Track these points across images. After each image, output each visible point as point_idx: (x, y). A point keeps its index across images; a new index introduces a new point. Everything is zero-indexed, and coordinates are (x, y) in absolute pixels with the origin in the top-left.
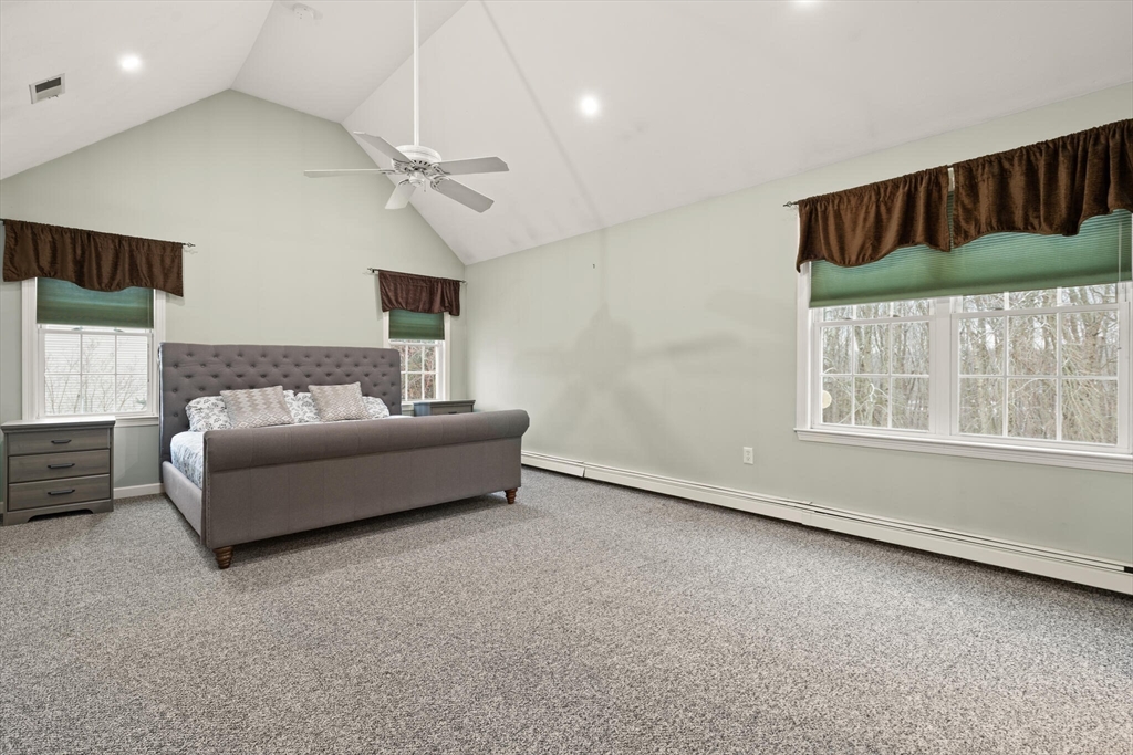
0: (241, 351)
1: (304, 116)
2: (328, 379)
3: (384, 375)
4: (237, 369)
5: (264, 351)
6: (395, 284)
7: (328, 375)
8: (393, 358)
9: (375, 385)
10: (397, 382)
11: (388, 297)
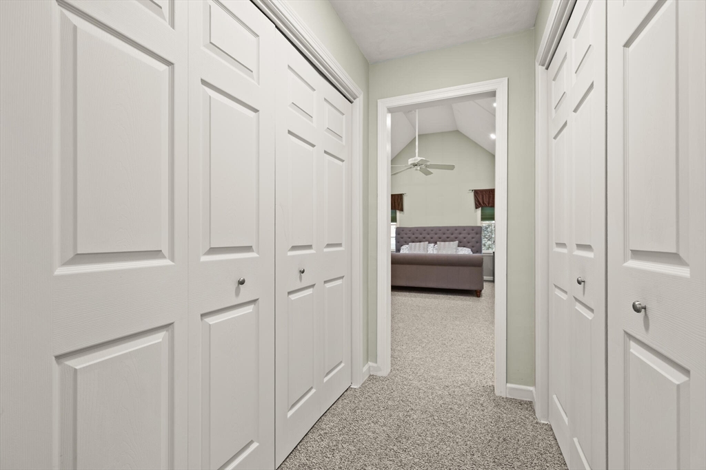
0: (417, 229)
1: (442, 133)
2: (448, 239)
3: (473, 238)
4: (416, 236)
5: (424, 229)
6: (483, 196)
7: (448, 238)
8: (478, 231)
9: (469, 243)
10: (479, 241)
11: (479, 201)
